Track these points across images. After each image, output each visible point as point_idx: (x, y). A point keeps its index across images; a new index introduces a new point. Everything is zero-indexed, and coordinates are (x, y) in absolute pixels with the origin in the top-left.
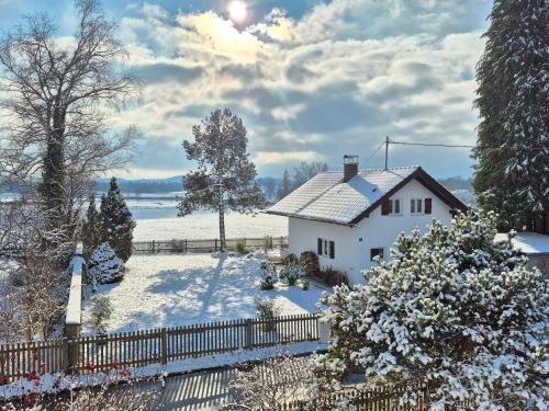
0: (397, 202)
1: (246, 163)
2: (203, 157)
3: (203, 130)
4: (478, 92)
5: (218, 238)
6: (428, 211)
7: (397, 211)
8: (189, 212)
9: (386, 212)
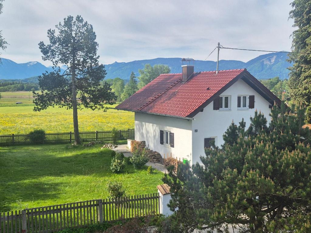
0: (227, 99)
1: (97, 65)
2: (57, 59)
3: (57, 34)
4: (293, 4)
5: (73, 131)
6: (252, 106)
7: (226, 106)
8: (44, 107)
9: (217, 107)
